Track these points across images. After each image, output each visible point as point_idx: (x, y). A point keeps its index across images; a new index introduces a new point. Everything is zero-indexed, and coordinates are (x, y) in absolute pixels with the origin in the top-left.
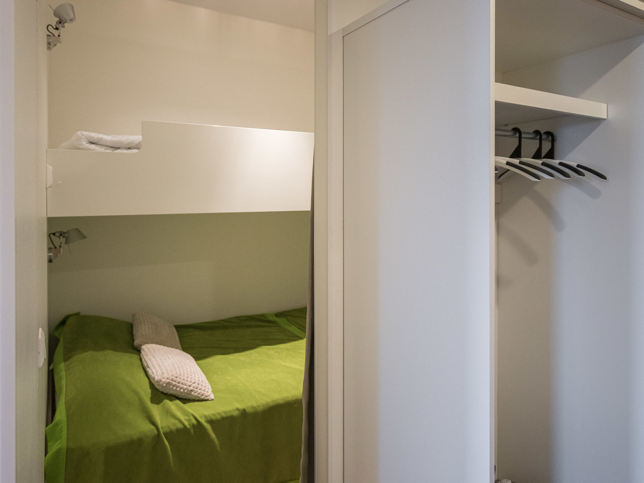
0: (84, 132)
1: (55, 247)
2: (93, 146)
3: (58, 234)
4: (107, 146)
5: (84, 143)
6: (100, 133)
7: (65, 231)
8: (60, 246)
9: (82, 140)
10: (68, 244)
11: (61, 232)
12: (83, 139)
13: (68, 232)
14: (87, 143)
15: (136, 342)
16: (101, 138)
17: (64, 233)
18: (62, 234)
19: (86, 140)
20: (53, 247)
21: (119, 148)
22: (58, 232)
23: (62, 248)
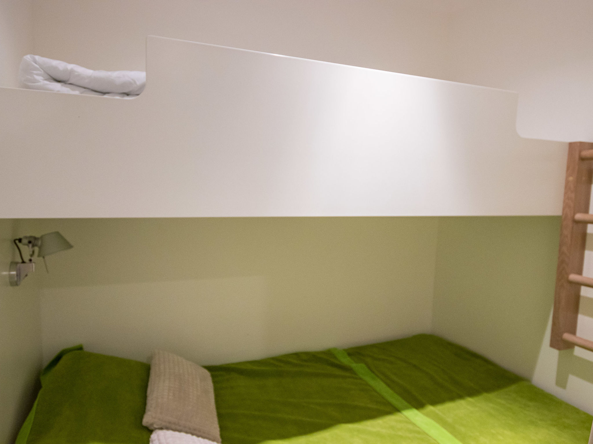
0: (37, 58)
1: (23, 262)
2: (57, 87)
3: (25, 241)
4: (85, 88)
5: (39, 78)
6: (70, 62)
7: (38, 235)
8: (30, 260)
9: (35, 72)
10: (44, 257)
11: (31, 237)
12: (36, 69)
13: (42, 237)
14: (46, 80)
15: (147, 420)
16: (72, 71)
17: (36, 239)
18: (32, 240)
19: (42, 72)
20: (20, 261)
21: (108, 93)
22: (26, 237)
23: (34, 262)
